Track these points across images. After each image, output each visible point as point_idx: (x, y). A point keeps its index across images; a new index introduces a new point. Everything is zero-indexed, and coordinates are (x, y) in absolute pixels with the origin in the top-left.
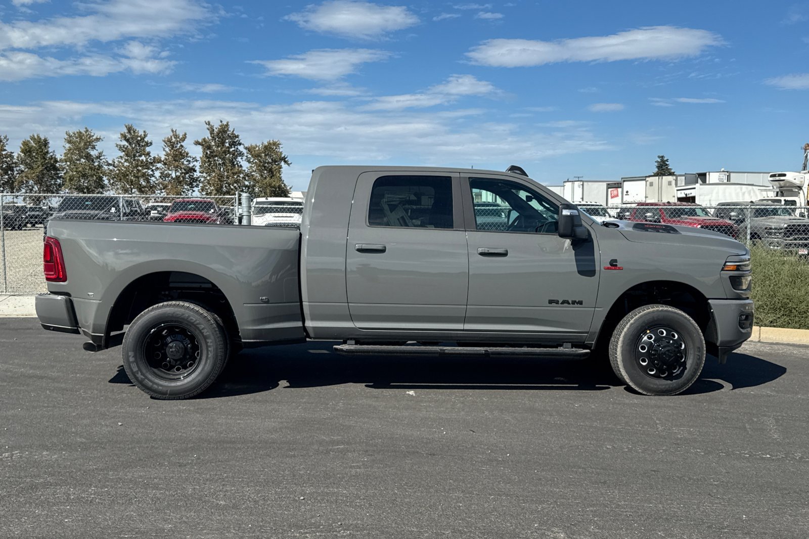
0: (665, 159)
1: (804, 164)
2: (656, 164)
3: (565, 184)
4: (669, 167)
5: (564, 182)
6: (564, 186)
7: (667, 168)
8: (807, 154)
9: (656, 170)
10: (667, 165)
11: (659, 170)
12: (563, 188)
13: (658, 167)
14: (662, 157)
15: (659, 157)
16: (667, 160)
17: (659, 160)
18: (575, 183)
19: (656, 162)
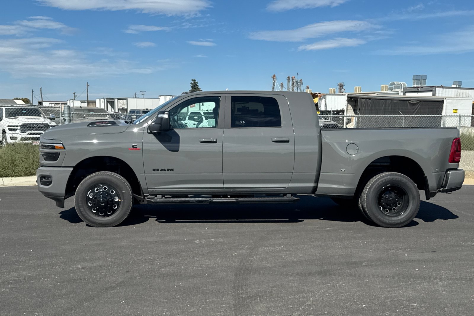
0: (196, 82)
1: (273, 87)
2: (191, 85)
3: (160, 97)
4: (199, 87)
5: (159, 96)
6: (159, 99)
7: (197, 87)
8: (274, 81)
9: (191, 89)
10: (197, 85)
11: (192, 88)
12: (158, 99)
13: (192, 87)
14: (194, 80)
15: (192, 80)
16: (197, 83)
17: (193, 82)
18: (167, 97)
19: (191, 83)
